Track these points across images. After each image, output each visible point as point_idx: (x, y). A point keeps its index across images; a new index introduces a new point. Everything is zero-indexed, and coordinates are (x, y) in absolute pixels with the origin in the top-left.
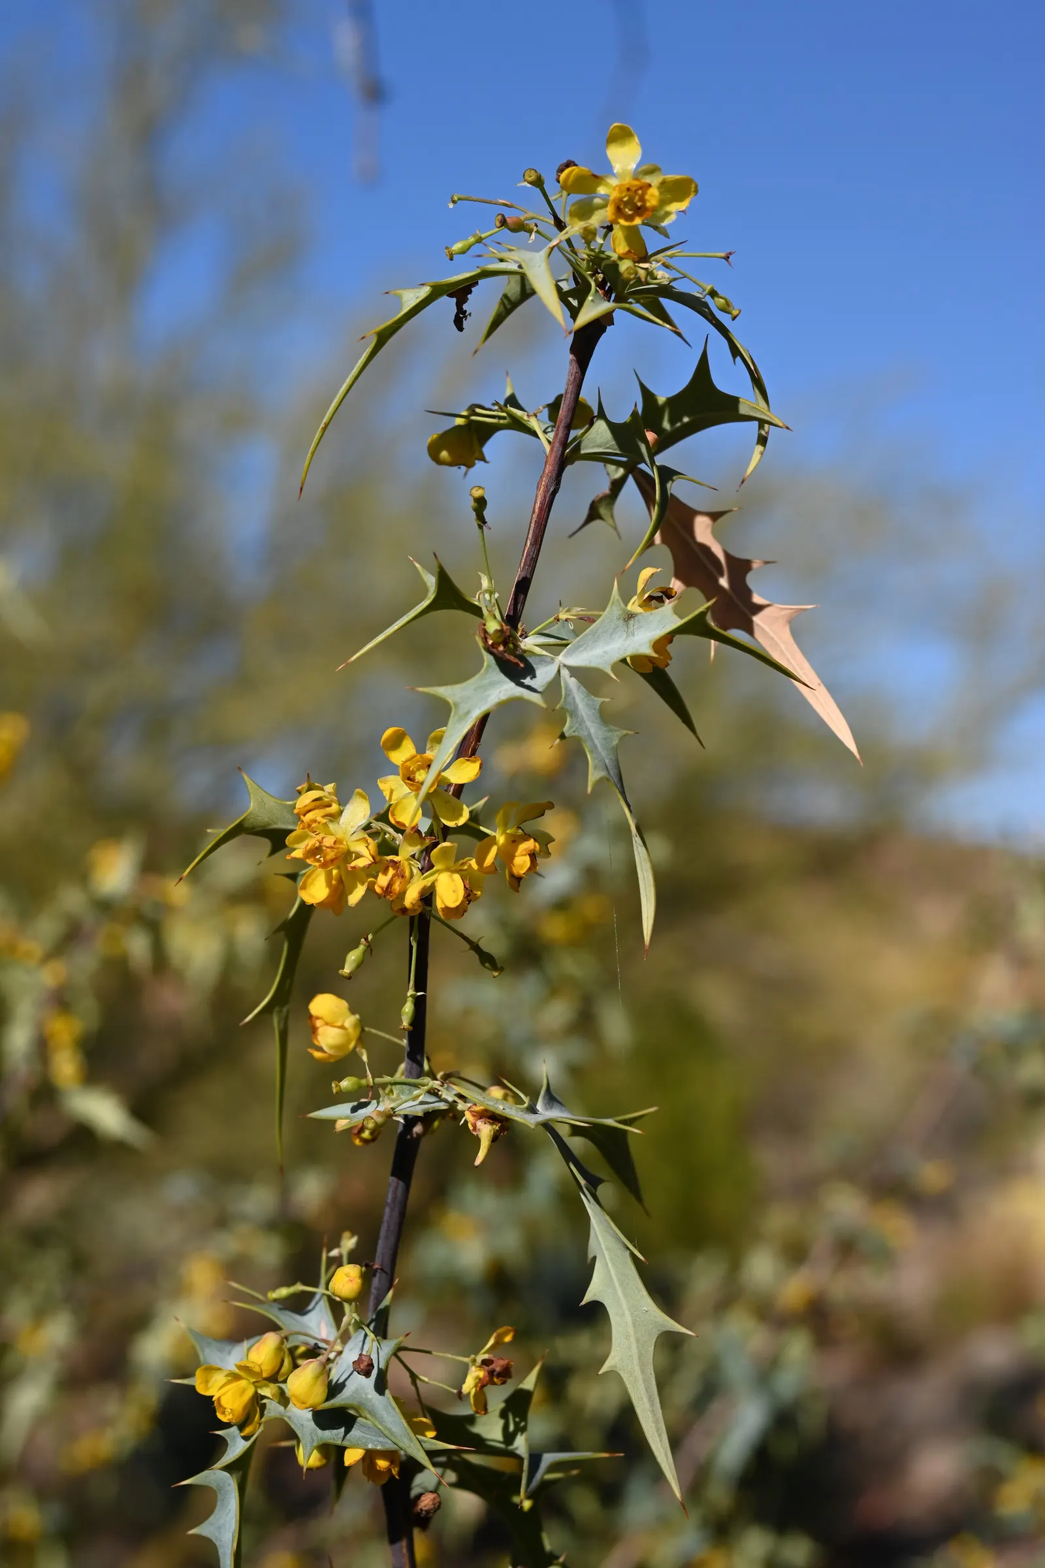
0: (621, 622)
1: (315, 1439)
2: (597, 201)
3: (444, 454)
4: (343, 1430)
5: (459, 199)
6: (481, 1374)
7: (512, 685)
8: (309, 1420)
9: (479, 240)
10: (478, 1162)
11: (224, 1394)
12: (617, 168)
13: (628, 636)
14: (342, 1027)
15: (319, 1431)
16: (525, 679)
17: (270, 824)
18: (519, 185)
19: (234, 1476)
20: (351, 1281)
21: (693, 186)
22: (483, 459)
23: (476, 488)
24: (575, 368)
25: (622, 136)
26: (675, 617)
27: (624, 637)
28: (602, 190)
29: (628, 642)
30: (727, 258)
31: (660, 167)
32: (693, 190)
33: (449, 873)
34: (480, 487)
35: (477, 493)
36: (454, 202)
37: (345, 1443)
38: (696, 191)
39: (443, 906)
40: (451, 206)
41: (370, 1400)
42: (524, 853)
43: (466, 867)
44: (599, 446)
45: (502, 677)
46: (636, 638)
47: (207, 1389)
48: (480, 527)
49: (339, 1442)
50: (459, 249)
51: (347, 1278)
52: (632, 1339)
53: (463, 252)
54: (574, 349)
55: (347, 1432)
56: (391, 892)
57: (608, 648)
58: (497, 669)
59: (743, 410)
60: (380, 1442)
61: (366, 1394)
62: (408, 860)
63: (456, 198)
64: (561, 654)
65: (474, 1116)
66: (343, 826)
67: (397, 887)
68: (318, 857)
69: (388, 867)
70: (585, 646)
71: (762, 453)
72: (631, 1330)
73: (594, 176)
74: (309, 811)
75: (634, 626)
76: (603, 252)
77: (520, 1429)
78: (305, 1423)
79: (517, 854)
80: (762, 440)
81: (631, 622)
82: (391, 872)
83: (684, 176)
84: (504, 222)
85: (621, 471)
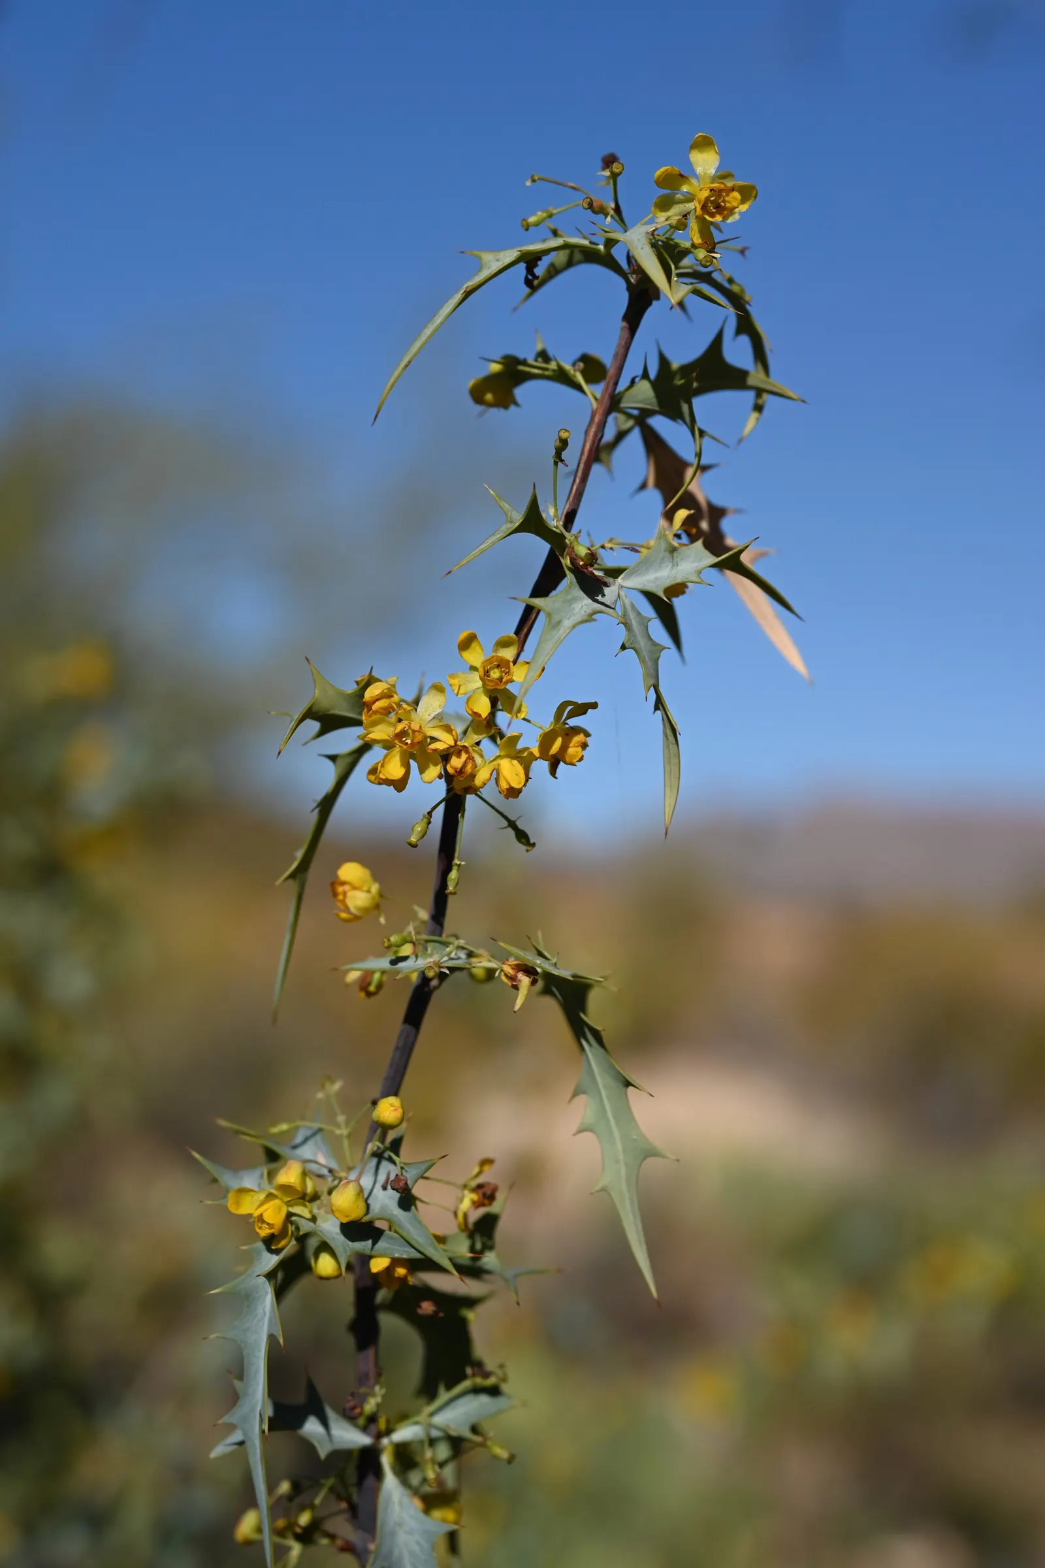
0: (667, 554)
1: (347, 1248)
2: (678, 196)
3: (489, 397)
4: (370, 1242)
5: (539, 179)
6: (475, 1197)
7: (590, 601)
8: (337, 1234)
9: (550, 216)
10: (517, 1007)
11: (266, 1211)
12: (699, 170)
13: (673, 565)
14: (369, 891)
15: (350, 1243)
16: (598, 596)
17: (329, 710)
18: (599, 173)
19: (272, 1282)
20: (396, 1110)
21: (754, 193)
22: (516, 404)
23: (563, 431)
24: (626, 334)
25: (704, 144)
26: (707, 553)
27: (670, 567)
28: (685, 188)
29: (674, 572)
30: (742, 252)
31: (733, 173)
32: (754, 195)
33: (509, 759)
34: (566, 431)
35: (564, 435)
36: (534, 181)
37: (373, 1253)
38: (755, 197)
39: (508, 787)
40: (528, 183)
41: (396, 1216)
42: (577, 745)
43: (525, 754)
44: (640, 402)
45: (582, 594)
46: (679, 568)
47: (237, 1208)
48: (556, 463)
49: (368, 1252)
50: (534, 222)
51: (392, 1108)
52: (622, 1164)
53: (537, 224)
54: (626, 318)
55: (374, 1244)
56: (464, 773)
57: (659, 574)
58: (578, 587)
59: (751, 381)
60: (405, 1252)
61: (392, 1211)
62: (472, 746)
63: (536, 178)
64: (620, 578)
65: (513, 969)
66: (420, 714)
67: (469, 768)
68: (404, 739)
69: (461, 750)
70: (640, 571)
71: (758, 419)
72: (621, 1157)
73: (681, 175)
74: (378, 700)
75: (677, 558)
76: (672, 240)
77: (488, 1247)
78: (336, 1236)
79: (571, 745)
80: (759, 408)
81: (675, 554)
82: (464, 756)
83: (749, 184)
84: (591, 206)
85: (631, 423)
